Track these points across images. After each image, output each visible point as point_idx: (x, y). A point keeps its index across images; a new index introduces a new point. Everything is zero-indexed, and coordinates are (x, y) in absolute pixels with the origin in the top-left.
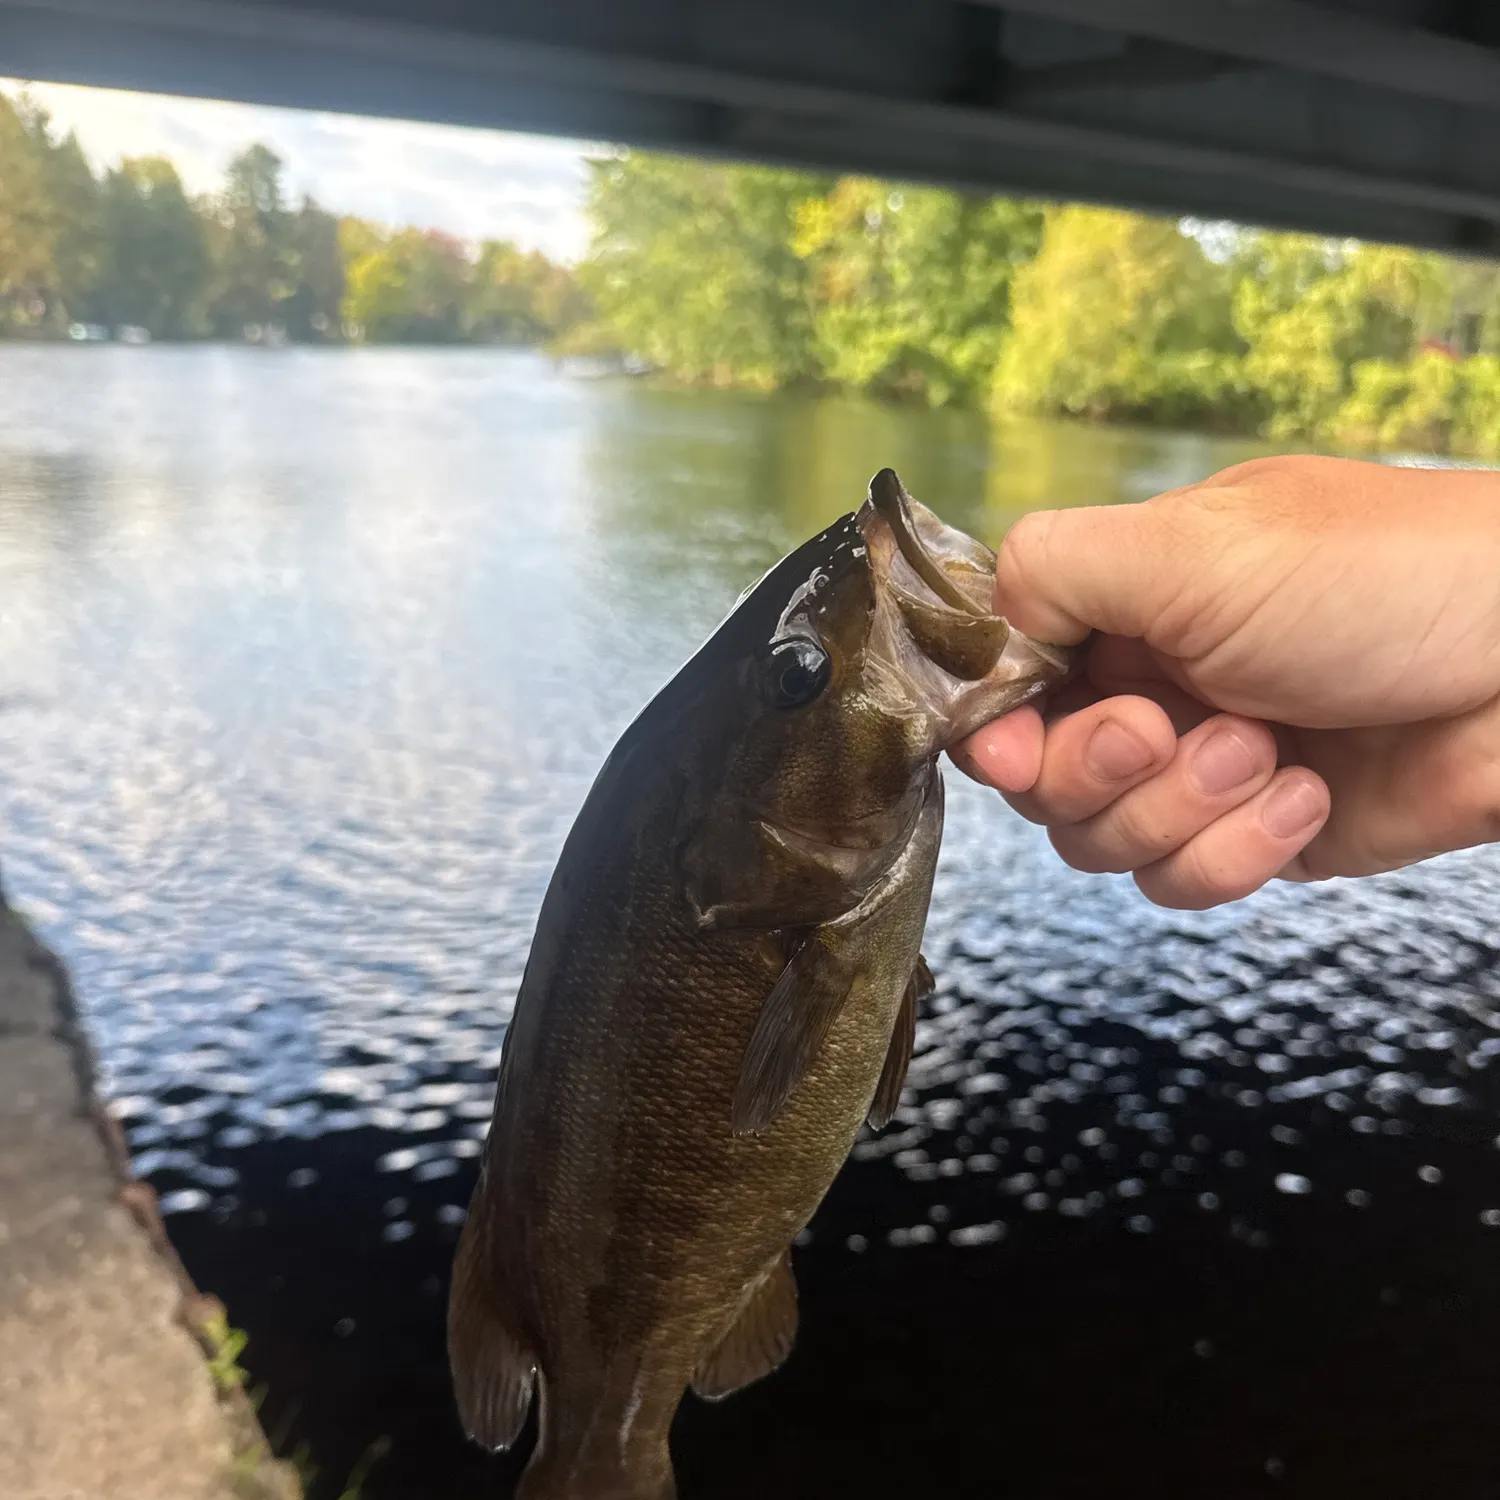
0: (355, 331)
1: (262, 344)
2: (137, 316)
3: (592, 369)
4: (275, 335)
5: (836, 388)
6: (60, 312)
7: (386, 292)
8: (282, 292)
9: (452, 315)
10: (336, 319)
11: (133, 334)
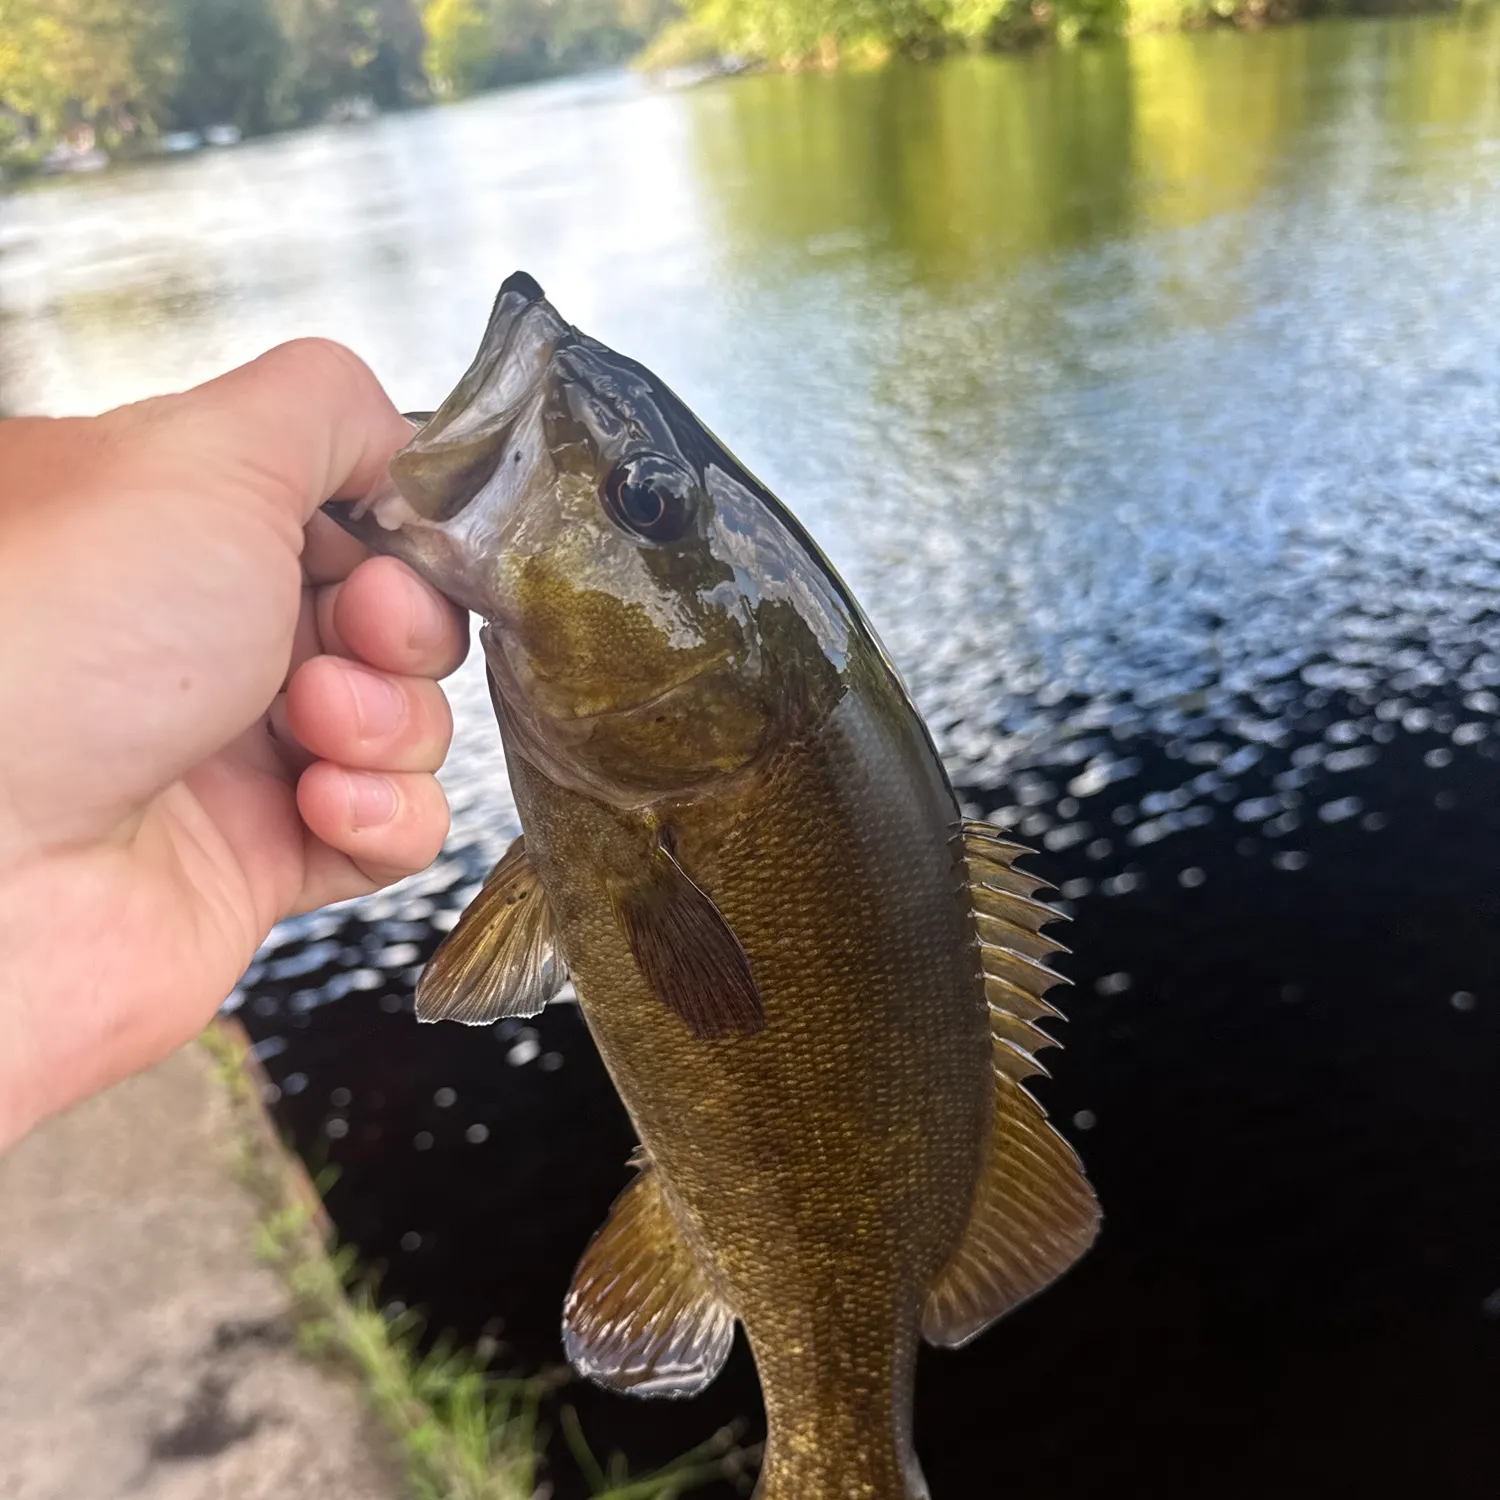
0: (442, 87)
1: (349, 120)
2: (223, 115)
3: (691, 76)
4: (361, 108)
5: (959, 43)
6: (149, 126)
7: (466, 35)
8: (362, 57)
9: (539, 45)
10: (421, 77)
11: (223, 135)
